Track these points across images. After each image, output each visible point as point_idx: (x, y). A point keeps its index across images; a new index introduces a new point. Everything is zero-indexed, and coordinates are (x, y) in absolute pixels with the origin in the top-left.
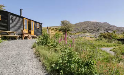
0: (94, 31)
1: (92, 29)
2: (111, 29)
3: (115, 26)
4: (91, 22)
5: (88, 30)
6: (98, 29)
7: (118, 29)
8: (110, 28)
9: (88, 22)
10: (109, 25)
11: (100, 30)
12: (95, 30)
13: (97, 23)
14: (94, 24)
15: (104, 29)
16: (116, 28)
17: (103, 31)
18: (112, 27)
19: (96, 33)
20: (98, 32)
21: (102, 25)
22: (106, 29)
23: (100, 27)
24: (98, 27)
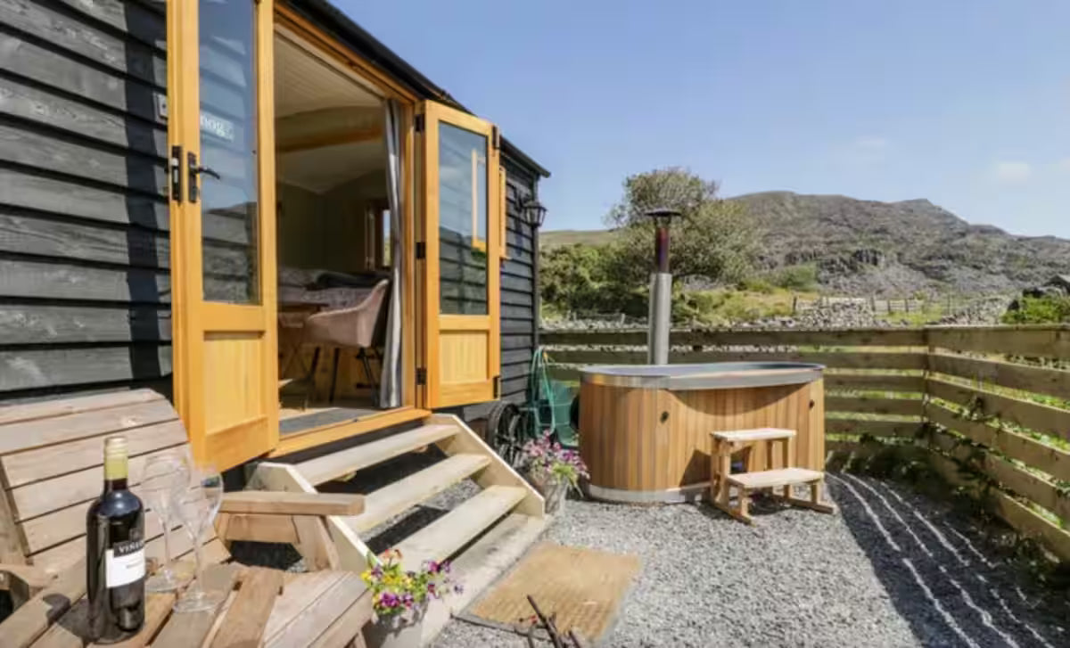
0: (824, 274)
1: (806, 257)
2: (965, 252)
3: (999, 232)
4: (796, 199)
5: (779, 259)
6: (858, 255)
7: (1022, 252)
8: (957, 242)
9: (777, 197)
10: (947, 219)
11: (875, 262)
12: (830, 265)
13: (843, 204)
14: (823, 217)
15: (907, 256)
16: (1005, 247)
17: (902, 272)
18: (970, 239)
19: (845, 285)
20: (855, 277)
21: (887, 222)
22: (924, 254)
23: (872, 241)
24: (856, 237)
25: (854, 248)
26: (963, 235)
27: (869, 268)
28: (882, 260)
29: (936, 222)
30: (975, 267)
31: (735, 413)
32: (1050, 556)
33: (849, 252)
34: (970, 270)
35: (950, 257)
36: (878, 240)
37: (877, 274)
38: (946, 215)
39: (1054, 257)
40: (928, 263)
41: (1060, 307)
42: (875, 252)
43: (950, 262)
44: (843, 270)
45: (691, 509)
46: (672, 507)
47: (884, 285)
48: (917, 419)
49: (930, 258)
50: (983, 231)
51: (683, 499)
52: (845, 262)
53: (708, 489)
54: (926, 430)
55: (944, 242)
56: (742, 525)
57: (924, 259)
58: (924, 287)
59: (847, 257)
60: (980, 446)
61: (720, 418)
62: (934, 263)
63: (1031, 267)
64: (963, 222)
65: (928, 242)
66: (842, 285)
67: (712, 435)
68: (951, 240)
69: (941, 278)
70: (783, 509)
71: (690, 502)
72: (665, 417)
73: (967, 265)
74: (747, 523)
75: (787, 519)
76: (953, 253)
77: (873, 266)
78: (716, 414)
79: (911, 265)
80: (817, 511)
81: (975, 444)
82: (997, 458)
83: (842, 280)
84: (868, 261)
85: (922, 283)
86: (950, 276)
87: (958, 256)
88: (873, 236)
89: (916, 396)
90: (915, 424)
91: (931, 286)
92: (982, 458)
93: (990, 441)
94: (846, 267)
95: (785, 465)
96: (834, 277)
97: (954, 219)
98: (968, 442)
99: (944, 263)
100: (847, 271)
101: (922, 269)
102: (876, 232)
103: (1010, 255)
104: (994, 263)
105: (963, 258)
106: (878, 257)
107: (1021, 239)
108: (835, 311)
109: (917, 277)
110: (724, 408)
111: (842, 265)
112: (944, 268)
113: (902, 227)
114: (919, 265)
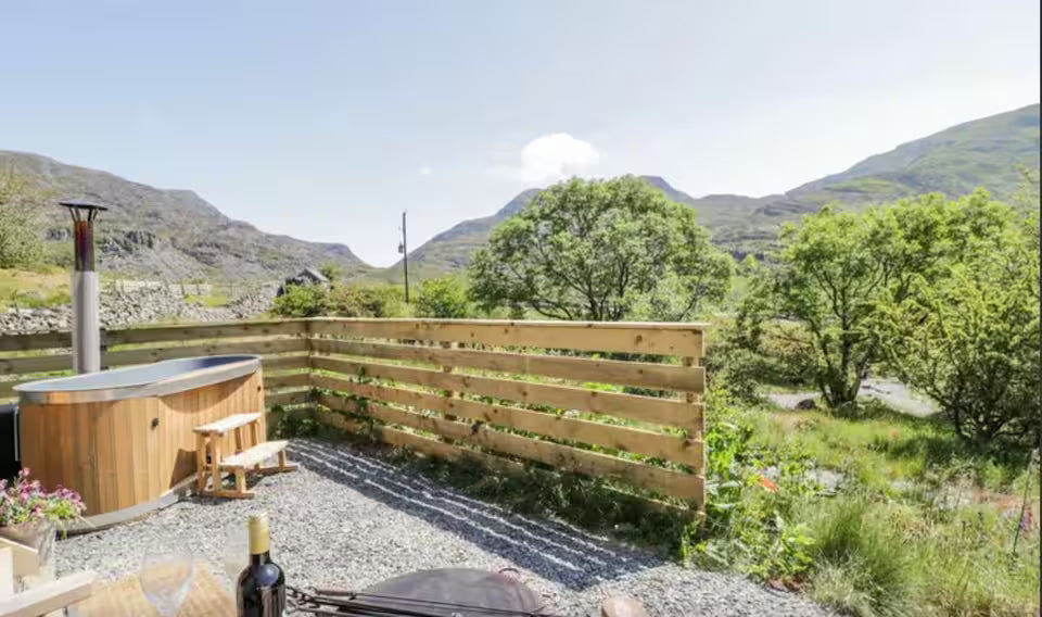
2: (228, 243)
3: (252, 229)
4: (56, 168)
6: (132, 237)
7: (269, 246)
8: (222, 233)
9: (32, 161)
10: (215, 215)
11: (150, 245)
14: (90, 191)
15: (180, 241)
16: (257, 241)
17: (177, 256)
18: (231, 232)
19: (120, 266)
20: (130, 258)
21: (160, 207)
22: (196, 241)
23: (146, 223)
24: (130, 218)
25: (128, 229)
26: (225, 228)
27: (143, 250)
28: (157, 244)
29: (204, 213)
30: (236, 256)
31: (206, 407)
32: (420, 455)
33: (123, 232)
34: (233, 258)
35: (217, 246)
36: (152, 224)
37: (152, 257)
38: (211, 208)
39: (292, 252)
40: (199, 249)
41: (315, 293)
42: (149, 235)
43: (217, 250)
44: (117, 250)
45: (187, 505)
46: (168, 510)
47: (162, 267)
48: (306, 388)
49: (200, 245)
50: (242, 226)
51: (176, 498)
52: (118, 242)
53: (196, 482)
54: (315, 396)
55: (211, 231)
56: (247, 501)
57: (195, 245)
58: (198, 270)
59: (121, 238)
60: (363, 399)
61: (195, 415)
62: (203, 249)
63: (276, 259)
64: (225, 217)
65: (197, 230)
66: (117, 266)
67: (195, 431)
68: (217, 230)
69: (211, 263)
70: (259, 479)
71: (182, 499)
72: (155, 423)
73: (231, 254)
74: (251, 497)
75: (267, 485)
76: (220, 242)
77: (149, 250)
78: (192, 411)
79: (185, 251)
80: (285, 472)
81: (358, 398)
82: (377, 404)
83: (117, 260)
84: (142, 243)
85: (195, 267)
86: (218, 261)
87: (223, 245)
88: (147, 219)
89: (303, 371)
90: (306, 392)
91: (203, 270)
92: (365, 406)
93: (370, 394)
94: (120, 248)
95: (254, 443)
96: (107, 256)
97: (218, 214)
98: (353, 398)
99: (210, 250)
100: (122, 251)
101: (194, 255)
102: (150, 216)
103: (261, 248)
104: (250, 253)
105: (227, 248)
106: (153, 239)
107: (269, 236)
108: (143, 296)
109: (191, 262)
110: (198, 404)
111: (116, 245)
112: (211, 254)
113: (174, 215)
114: (190, 250)
